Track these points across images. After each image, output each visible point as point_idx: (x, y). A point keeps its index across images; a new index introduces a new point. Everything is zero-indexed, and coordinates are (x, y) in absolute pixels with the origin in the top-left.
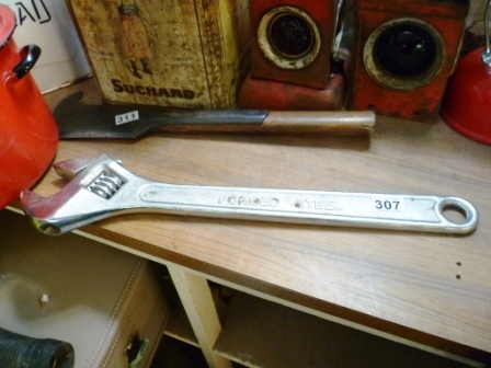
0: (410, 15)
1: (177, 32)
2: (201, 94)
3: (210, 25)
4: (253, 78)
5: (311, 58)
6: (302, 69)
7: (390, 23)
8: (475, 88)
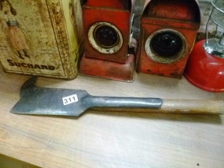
1: (42, 36)
2: (58, 68)
3: (61, 33)
5: (117, 48)
6: (113, 54)
7: (159, 31)
8: (201, 62)
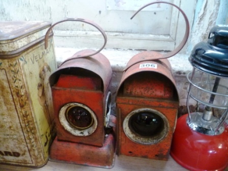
0: (148, 106)
1: (5, 120)
2: (24, 154)
3: (27, 119)
4: (59, 140)
5: (92, 130)
6: (87, 136)
7: (137, 111)
8: (187, 140)
